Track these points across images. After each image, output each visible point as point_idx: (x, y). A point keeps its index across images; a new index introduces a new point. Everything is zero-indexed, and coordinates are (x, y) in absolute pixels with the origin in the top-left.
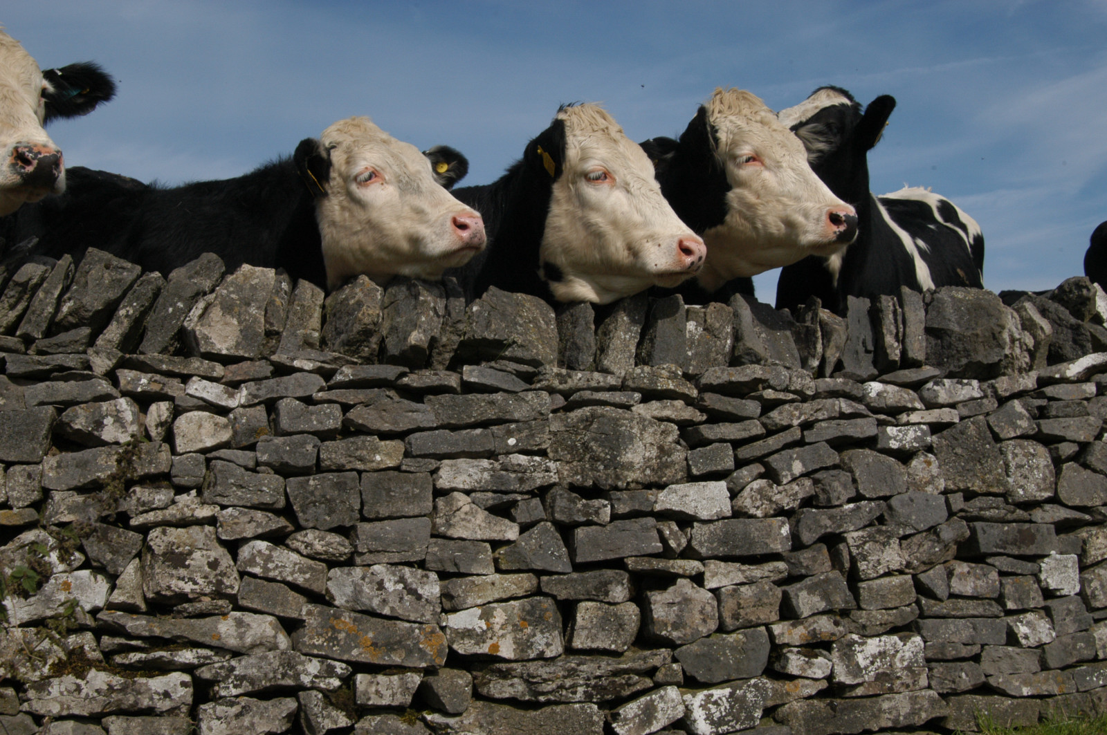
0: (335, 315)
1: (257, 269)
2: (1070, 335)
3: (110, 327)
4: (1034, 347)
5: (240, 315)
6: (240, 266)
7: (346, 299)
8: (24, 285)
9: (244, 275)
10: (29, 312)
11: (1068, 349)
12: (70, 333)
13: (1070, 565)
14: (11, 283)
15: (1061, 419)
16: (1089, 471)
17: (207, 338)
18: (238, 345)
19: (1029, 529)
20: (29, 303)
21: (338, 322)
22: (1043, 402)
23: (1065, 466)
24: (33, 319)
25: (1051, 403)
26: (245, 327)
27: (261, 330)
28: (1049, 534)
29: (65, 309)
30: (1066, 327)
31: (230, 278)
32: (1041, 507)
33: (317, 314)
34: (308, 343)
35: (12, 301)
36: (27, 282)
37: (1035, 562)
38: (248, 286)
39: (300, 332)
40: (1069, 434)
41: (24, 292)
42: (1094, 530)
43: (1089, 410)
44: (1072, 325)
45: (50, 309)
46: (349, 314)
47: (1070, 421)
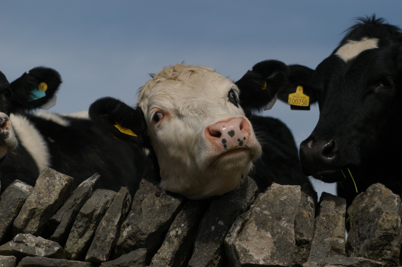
0: (357, 222)
1: (285, 187)
3: (163, 247)
5: (272, 228)
6: (270, 185)
7: (366, 207)
8: (89, 216)
9: (274, 193)
10: (95, 238)
12: (130, 254)
14: (79, 215)
17: (245, 251)
18: (273, 256)
20: (95, 231)
21: (361, 229)
24: (98, 244)
26: (278, 239)
27: (292, 241)
29: (125, 234)
31: (262, 196)
33: (341, 222)
34: (335, 250)
35: (81, 230)
36: (92, 213)
38: (278, 202)
39: (328, 240)
41: (90, 221)
45: (112, 235)
46: (370, 221)
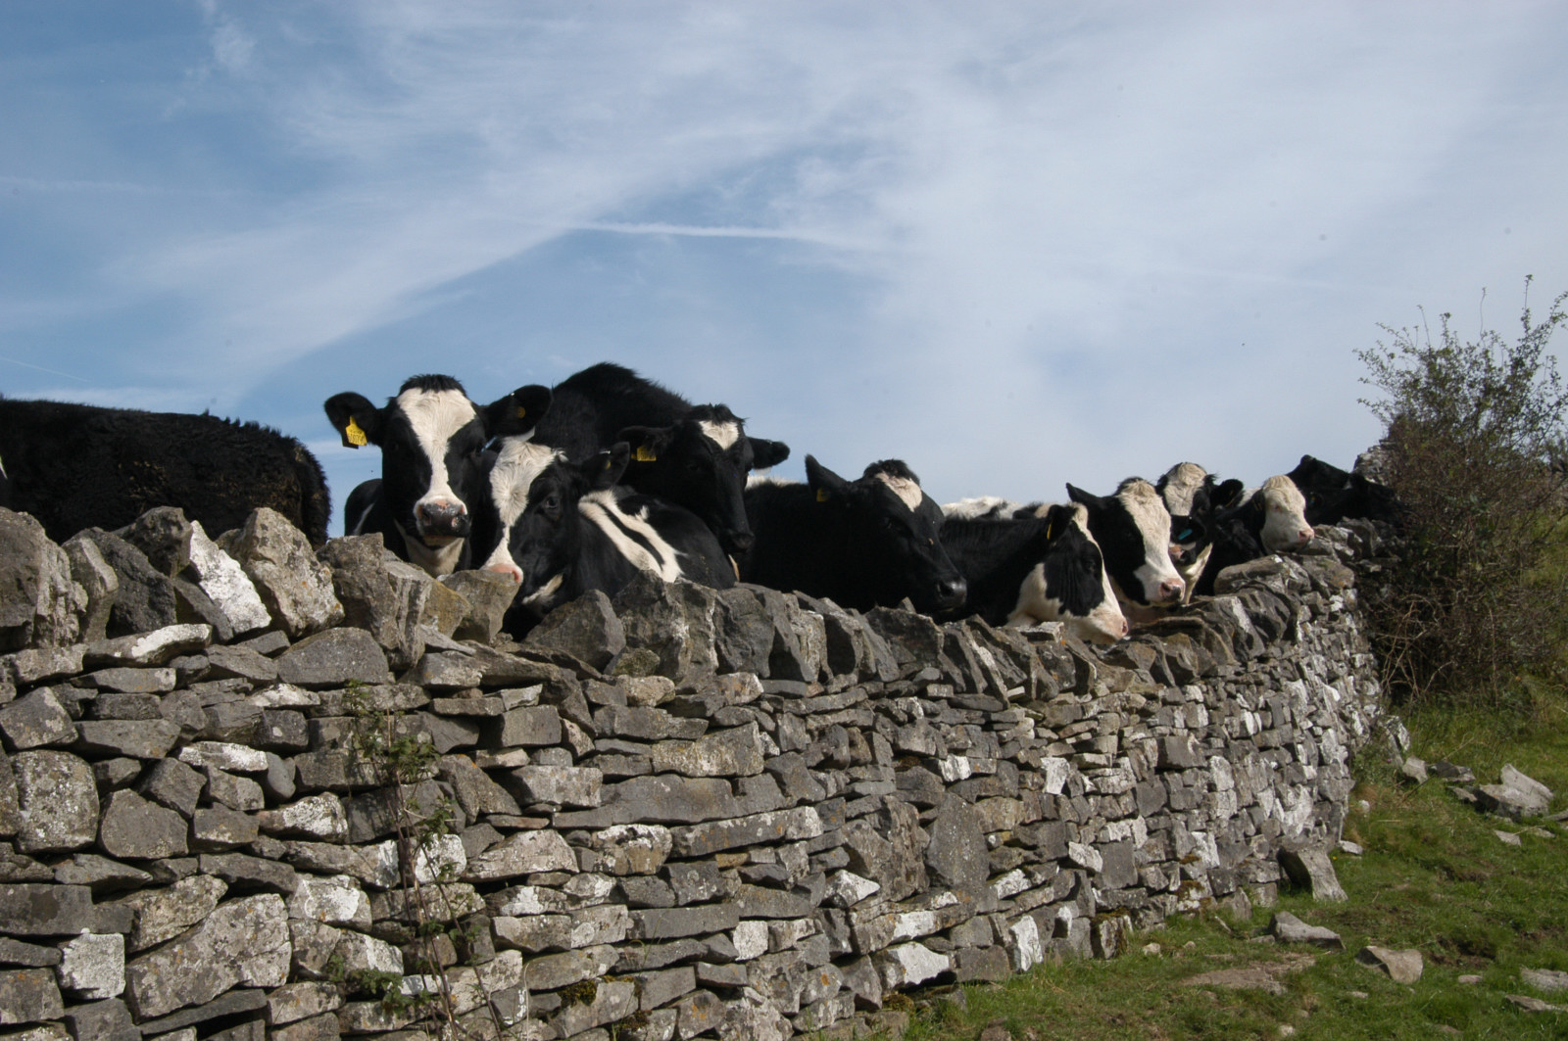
2: (146, 595)
4: (87, 608)
11: (140, 616)
13: (110, 951)
15: (116, 722)
16: (153, 804)
19: (49, 893)
22: (90, 694)
23: (115, 795)
25: (103, 696)
28: (82, 901)
30: (142, 582)
32: (73, 858)
37: (55, 946)
40: (127, 746)
42: (154, 895)
43: (163, 711)
44: (150, 580)
47: (131, 725)
